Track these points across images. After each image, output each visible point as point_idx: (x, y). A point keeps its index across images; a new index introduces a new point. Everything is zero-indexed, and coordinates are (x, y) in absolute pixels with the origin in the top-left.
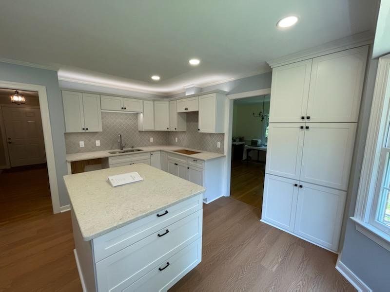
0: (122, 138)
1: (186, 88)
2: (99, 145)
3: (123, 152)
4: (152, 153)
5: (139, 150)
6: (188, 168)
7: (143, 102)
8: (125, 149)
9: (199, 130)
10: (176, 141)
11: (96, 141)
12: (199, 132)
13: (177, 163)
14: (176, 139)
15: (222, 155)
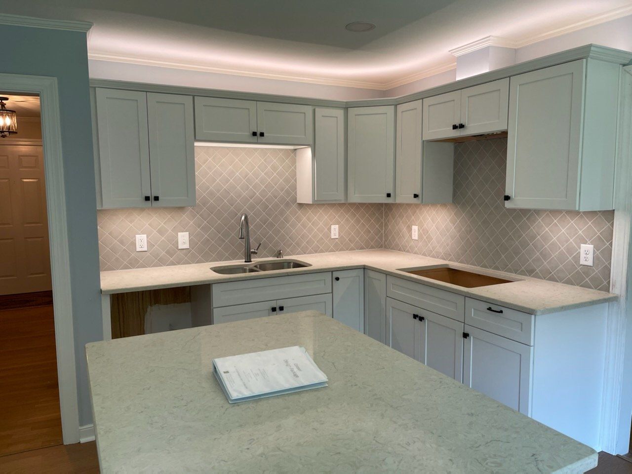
0: (251, 227)
1: (457, 54)
2: (187, 246)
3: (251, 271)
4: (336, 275)
5: (298, 265)
6: (466, 335)
7: (314, 111)
8: (255, 260)
9: (507, 198)
10: (415, 235)
11: (180, 234)
12: (508, 204)
13: (420, 313)
14: (415, 228)
15: (603, 295)
